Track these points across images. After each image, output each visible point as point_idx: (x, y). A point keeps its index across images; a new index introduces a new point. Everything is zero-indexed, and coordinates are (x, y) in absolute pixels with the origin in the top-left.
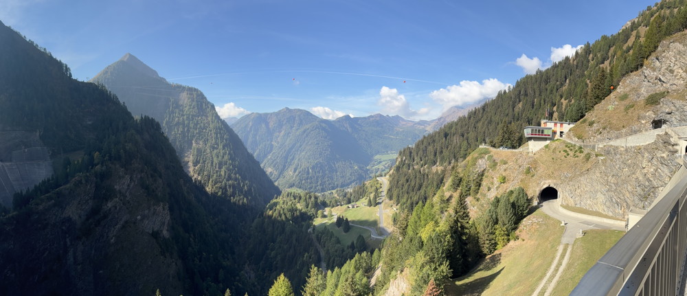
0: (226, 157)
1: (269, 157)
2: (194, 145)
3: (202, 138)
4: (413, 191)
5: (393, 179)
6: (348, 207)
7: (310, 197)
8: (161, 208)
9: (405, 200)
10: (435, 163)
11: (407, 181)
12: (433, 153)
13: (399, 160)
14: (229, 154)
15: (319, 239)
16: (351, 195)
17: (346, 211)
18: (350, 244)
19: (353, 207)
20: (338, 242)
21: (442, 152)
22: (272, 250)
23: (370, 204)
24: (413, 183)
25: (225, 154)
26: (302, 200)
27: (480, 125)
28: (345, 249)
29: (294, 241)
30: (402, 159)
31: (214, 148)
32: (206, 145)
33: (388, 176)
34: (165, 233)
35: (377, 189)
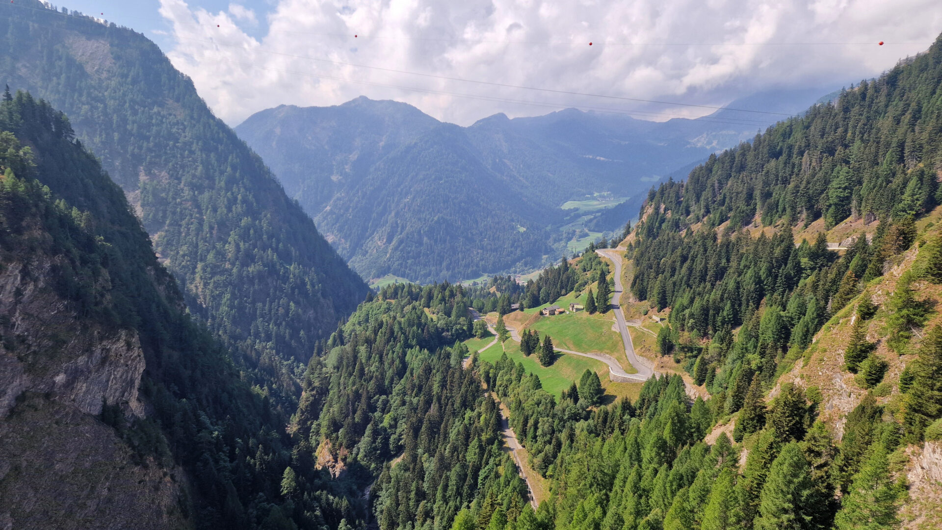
0: (238, 208)
1: (328, 208)
6: (541, 313)
7: (453, 295)
8: (121, 343)
10: (749, 219)
11: (684, 258)
12: (744, 195)
13: (650, 210)
14: (245, 201)
16: (540, 288)
19: (552, 313)
20: (538, 384)
22: (385, 411)
23: (592, 308)
24: (699, 266)
25: (233, 201)
29: (436, 389)
30: (657, 209)
32: (179, 179)
33: (622, 248)
34: (136, 407)
35: (603, 275)
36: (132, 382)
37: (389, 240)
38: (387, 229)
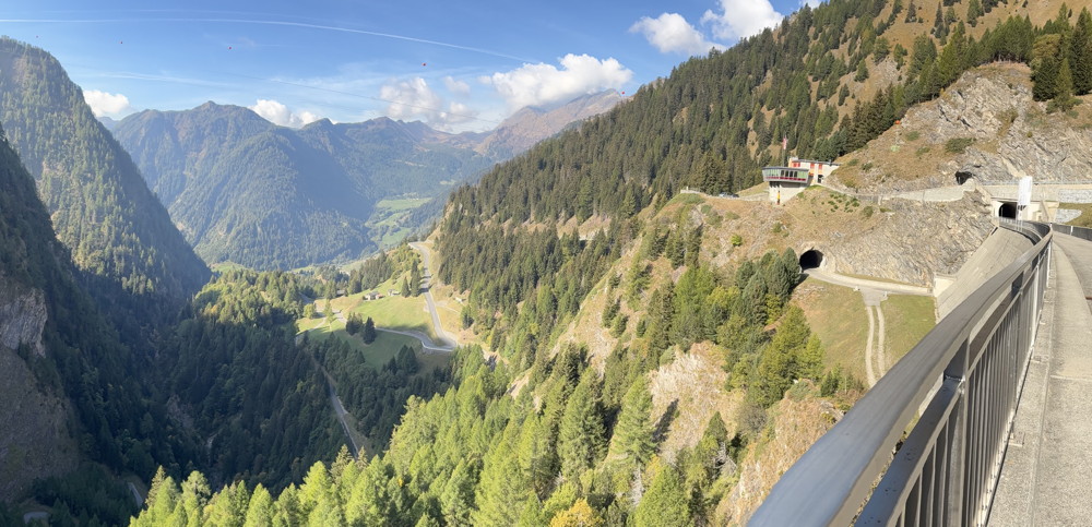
0: (111, 199)
2: (46, 170)
3: (62, 156)
4: (493, 266)
5: (447, 246)
6: (364, 298)
7: (286, 281)
8: (32, 298)
9: (482, 284)
10: (526, 217)
11: (480, 249)
12: (521, 198)
13: (451, 209)
14: (116, 192)
15: (320, 356)
16: (362, 277)
17: (360, 304)
18: (387, 362)
19: (373, 298)
20: (362, 359)
21: (538, 197)
22: (226, 377)
23: (407, 293)
24: (491, 256)
25: (107, 192)
26: (270, 285)
27: (610, 148)
28: (379, 372)
29: (271, 361)
30: (457, 208)
31: (86, 180)
32: (69, 171)
33: (430, 241)
34: (40, 348)
35: (415, 265)
36: (38, 328)
37: (229, 230)
38: (227, 220)
